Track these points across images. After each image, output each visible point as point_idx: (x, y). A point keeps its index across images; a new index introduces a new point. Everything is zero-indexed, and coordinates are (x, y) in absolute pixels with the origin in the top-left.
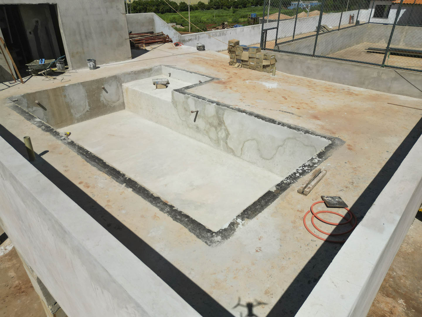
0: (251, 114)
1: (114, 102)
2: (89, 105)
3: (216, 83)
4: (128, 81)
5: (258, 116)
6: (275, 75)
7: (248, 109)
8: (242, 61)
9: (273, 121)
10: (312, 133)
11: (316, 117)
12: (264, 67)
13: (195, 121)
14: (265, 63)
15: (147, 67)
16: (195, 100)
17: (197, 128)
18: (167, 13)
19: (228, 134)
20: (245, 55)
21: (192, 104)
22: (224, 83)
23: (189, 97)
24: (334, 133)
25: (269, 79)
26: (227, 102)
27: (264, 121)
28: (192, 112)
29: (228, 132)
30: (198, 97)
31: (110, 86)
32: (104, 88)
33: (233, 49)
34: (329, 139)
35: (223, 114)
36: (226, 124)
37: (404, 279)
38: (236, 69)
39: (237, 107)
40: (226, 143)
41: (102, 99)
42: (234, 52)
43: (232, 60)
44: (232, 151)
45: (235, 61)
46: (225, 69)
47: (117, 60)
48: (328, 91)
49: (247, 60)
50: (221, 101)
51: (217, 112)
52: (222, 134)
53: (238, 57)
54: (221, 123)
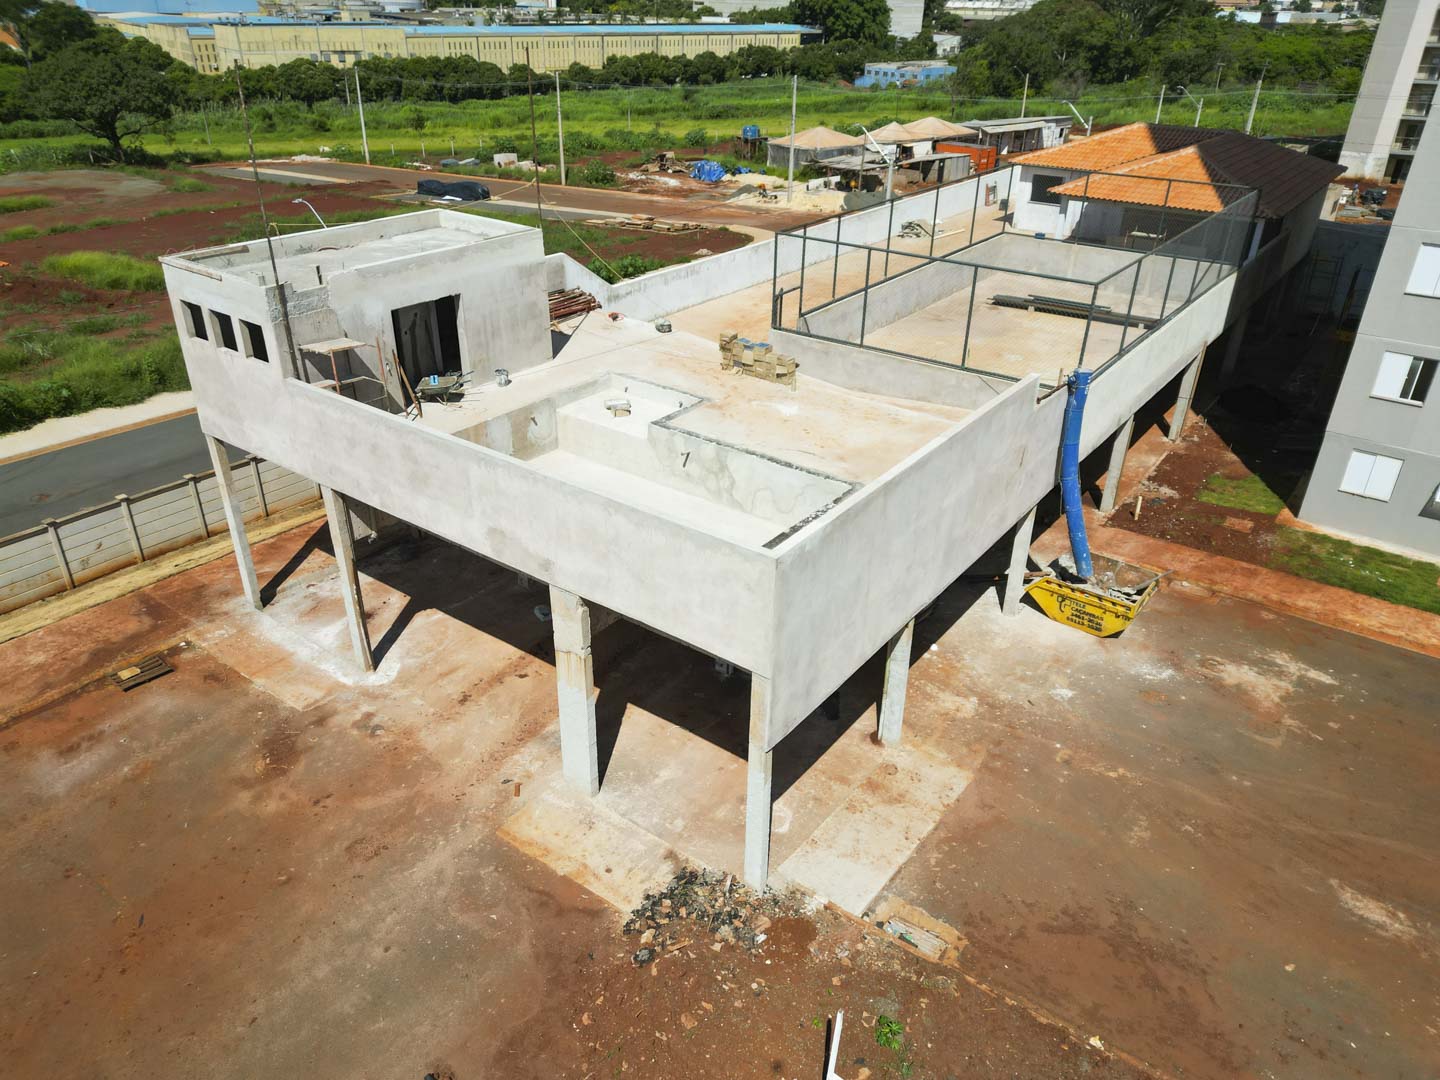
0: (762, 456)
1: (544, 439)
2: (514, 447)
3: (708, 407)
4: (564, 405)
5: (771, 459)
6: (795, 390)
7: (759, 450)
8: (744, 364)
9: (790, 465)
10: (833, 479)
11: (842, 459)
12: (779, 376)
13: (684, 466)
14: (780, 370)
15: (587, 378)
16: (684, 437)
17: (688, 475)
18: (470, 101)
19: (733, 483)
20: (748, 357)
21: (681, 444)
22: (720, 407)
23: (675, 434)
24: (857, 477)
25: (786, 398)
26: (729, 440)
27: (778, 466)
28: (682, 454)
29: (734, 480)
30: (690, 434)
31: (541, 413)
32: (533, 419)
33: (728, 346)
34: (850, 484)
35: (726, 457)
36: (731, 468)
37: (985, 677)
38: (733, 377)
39: (744, 447)
40: (731, 495)
41: (529, 435)
42: (729, 350)
43: (726, 362)
44: (736, 504)
45: (732, 363)
46: (717, 378)
47: (532, 364)
48: (867, 418)
49: (751, 363)
50: (721, 439)
51: (718, 454)
52: (725, 483)
53: (736, 359)
54: (723, 468)
